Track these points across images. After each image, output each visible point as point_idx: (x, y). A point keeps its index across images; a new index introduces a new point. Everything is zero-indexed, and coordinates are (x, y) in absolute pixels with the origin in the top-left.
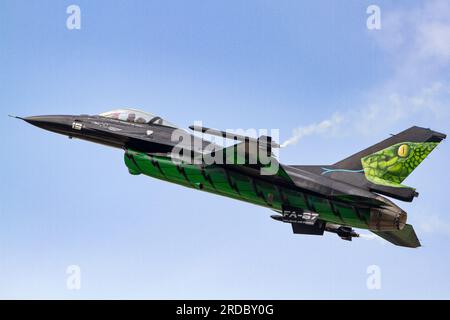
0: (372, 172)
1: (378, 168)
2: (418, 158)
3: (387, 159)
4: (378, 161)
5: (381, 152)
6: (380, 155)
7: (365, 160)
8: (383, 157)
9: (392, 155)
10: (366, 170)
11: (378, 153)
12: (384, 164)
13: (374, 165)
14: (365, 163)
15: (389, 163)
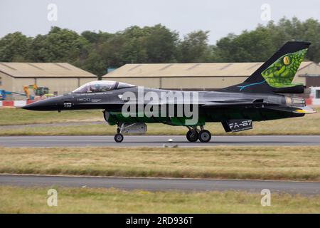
0: (272, 80)
1: (275, 76)
2: (297, 62)
3: (278, 69)
4: (273, 71)
5: (272, 65)
6: (273, 68)
7: (264, 74)
8: (276, 68)
9: (281, 65)
10: (267, 80)
11: (271, 66)
12: (277, 73)
13: (271, 75)
14: (265, 75)
15: (280, 71)
